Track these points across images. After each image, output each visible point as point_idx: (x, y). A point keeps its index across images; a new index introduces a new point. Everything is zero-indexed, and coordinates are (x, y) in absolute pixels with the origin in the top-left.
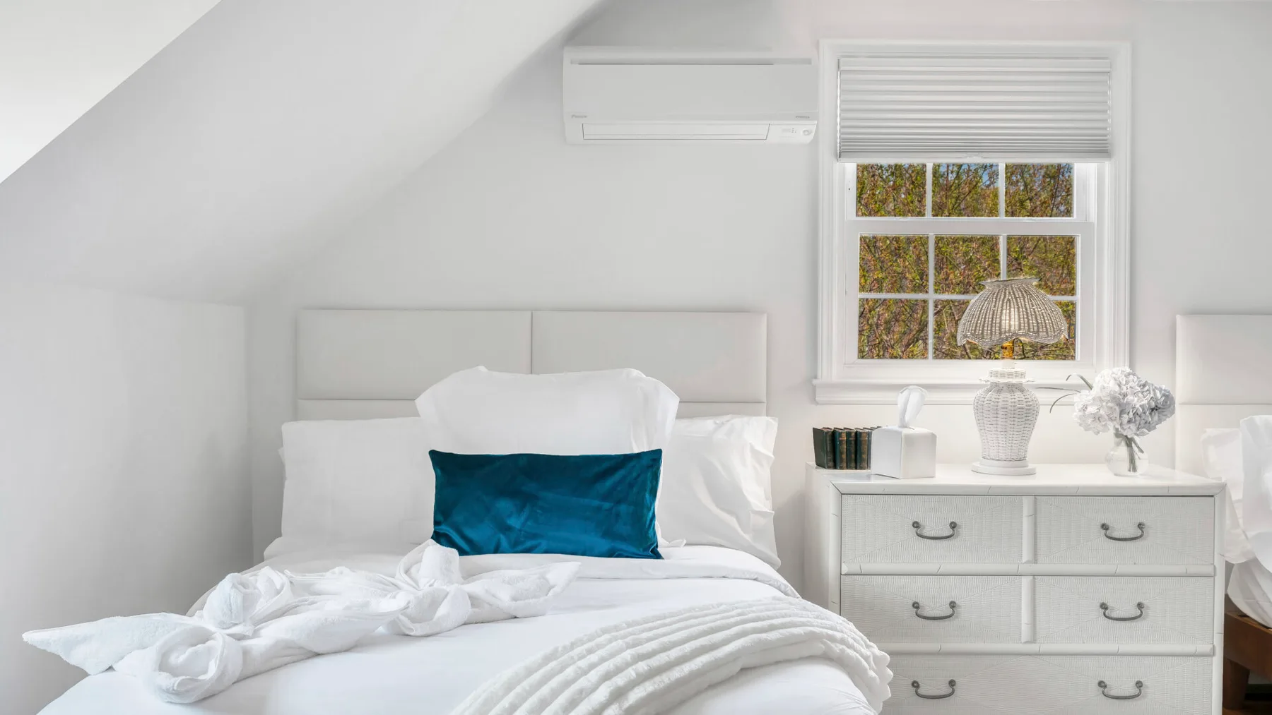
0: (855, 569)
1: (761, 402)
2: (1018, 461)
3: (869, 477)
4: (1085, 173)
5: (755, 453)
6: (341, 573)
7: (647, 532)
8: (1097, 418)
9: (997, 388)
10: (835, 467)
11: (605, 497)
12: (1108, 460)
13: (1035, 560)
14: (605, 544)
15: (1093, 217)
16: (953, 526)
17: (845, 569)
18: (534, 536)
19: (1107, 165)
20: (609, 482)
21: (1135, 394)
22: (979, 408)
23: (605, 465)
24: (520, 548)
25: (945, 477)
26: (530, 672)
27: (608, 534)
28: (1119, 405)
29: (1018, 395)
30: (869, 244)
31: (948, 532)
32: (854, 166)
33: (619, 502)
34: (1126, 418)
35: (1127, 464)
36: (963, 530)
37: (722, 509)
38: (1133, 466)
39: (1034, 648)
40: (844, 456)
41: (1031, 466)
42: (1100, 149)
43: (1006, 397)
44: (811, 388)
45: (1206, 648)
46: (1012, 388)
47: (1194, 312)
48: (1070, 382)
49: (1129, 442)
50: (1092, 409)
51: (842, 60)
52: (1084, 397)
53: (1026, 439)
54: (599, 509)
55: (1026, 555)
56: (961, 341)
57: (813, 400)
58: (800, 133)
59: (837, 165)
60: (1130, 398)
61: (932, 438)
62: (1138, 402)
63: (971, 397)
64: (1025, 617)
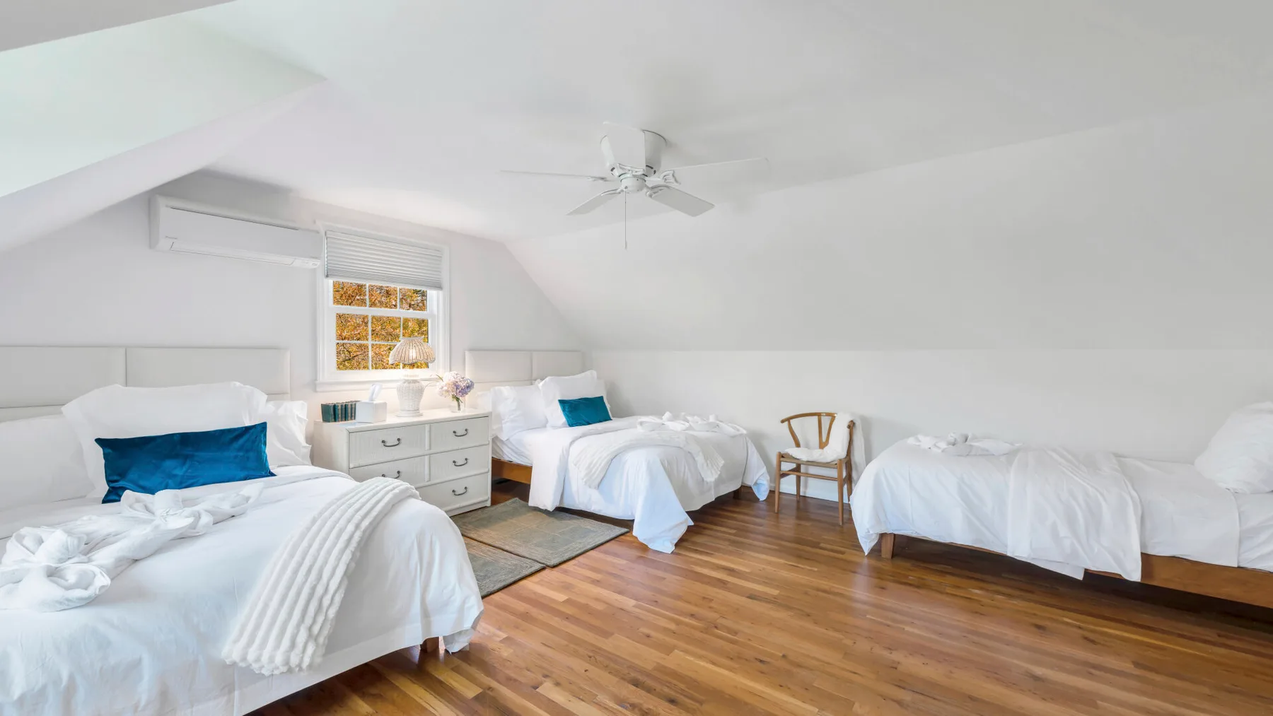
0: (357, 465)
1: (287, 393)
2: (416, 411)
3: (355, 424)
4: (432, 294)
5: (300, 419)
6: (90, 519)
7: (265, 464)
8: (447, 391)
9: (409, 382)
10: (335, 421)
11: (240, 449)
12: (450, 407)
13: (430, 449)
14: (243, 474)
15: (436, 312)
16: (399, 440)
17: (351, 466)
18: (193, 477)
19: (441, 292)
20: (241, 441)
21: (461, 381)
22: (399, 390)
23: (236, 433)
24: (184, 485)
25: (391, 420)
26: (309, 529)
27: (244, 468)
28: (456, 386)
29: (417, 384)
30: (339, 316)
31: (397, 442)
32: (332, 281)
33: (247, 451)
34: (458, 391)
35: (457, 408)
36: (402, 441)
37: (286, 448)
38: (459, 409)
39: (429, 483)
40: (340, 416)
41: (421, 412)
42: (439, 287)
43: (412, 385)
44: (314, 385)
45: (486, 470)
46: (415, 381)
47: (471, 350)
48: (432, 377)
49: (458, 399)
50: (445, 388)
51: (328, 232)
52: (441, 384)
53: (419, 402)
54: (236, 457)
55: (427, 447)
56: (390, 362)
57: (316, 391)
58: (311, 264)
59: (326, 280)
60: (459, 383)
61: (385, 404)
62: (463, 384)
63: (395, 385)
64: (427, 472)
